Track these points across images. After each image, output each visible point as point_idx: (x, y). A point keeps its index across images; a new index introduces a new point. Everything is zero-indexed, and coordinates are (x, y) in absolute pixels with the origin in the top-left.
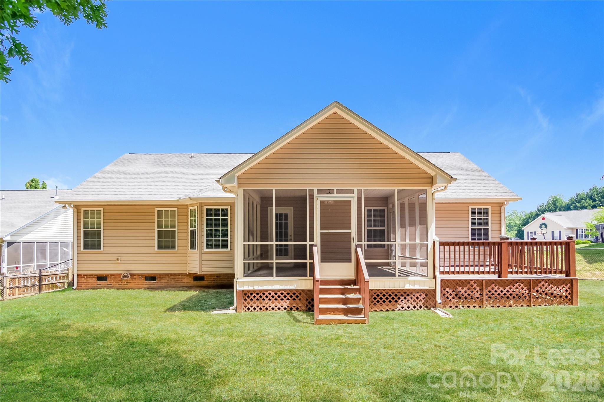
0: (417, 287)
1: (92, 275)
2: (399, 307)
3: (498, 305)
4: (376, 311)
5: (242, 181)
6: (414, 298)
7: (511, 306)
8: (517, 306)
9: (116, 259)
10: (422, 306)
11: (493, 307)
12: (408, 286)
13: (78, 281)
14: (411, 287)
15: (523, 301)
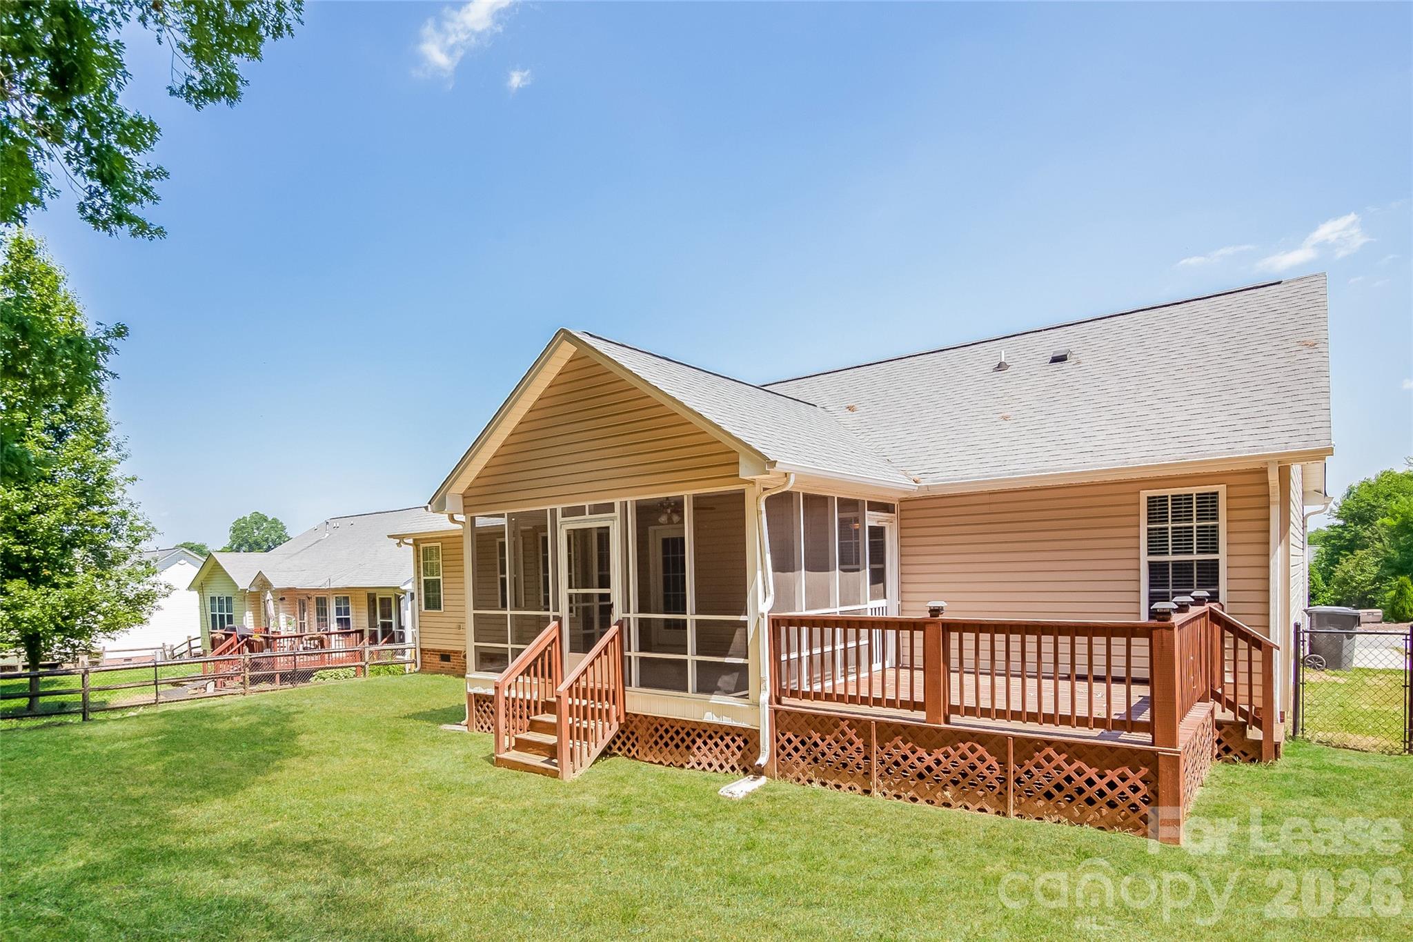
0: (726, 721)
1: (434, 650)
2: (693, 760)
3: (911, 794)
4: (652, 762)
5: (470, 501)
6: (722, 745)
7: (948, 805)
8: (967, 808)
9: (455, 625)
10: (736, 766)
11: (899, 797)
12: (709, 718)
13: (422, 659)
14: (715, 720)
15: (985, 795)
